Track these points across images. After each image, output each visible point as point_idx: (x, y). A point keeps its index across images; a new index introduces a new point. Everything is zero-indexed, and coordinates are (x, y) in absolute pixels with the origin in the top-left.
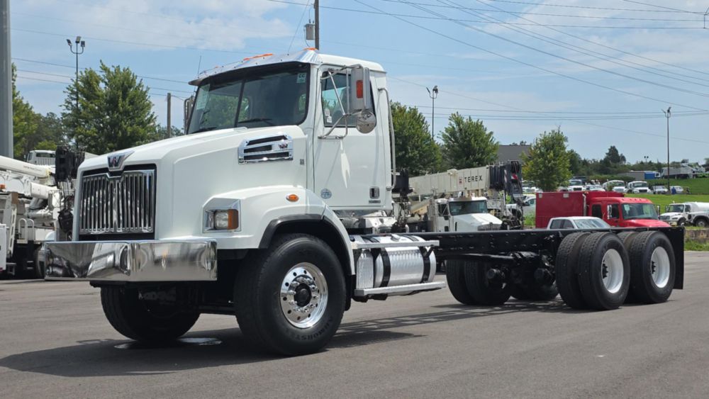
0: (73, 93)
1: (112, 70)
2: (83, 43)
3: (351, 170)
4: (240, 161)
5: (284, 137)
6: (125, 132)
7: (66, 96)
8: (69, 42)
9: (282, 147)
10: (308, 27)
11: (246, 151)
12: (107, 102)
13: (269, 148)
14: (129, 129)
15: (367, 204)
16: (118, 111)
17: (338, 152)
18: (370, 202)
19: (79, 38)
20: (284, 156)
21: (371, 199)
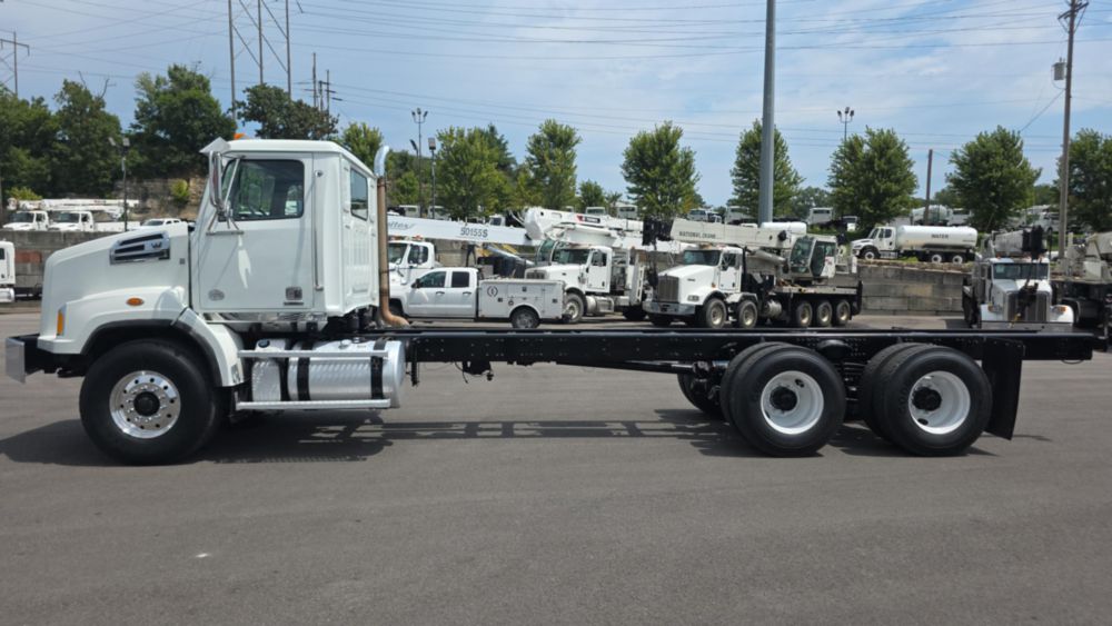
0: (838, 157)
1: (877, 132)
2: (852, 113)
3: (252, 270)
4: (112, 263)
5: (159, 236)
6: (877, 190)
7: (831, 161)
8: (839, 113)
9: (155, 246)
10: (1058, 67)
11: (117, 251)
12: (866, 163)
13: (142, 247)
14: (883, 187)
15: (282, 306)
16: (874, 171)
17: (235, 248)
18: (286, 304)
19: (848, 109)
20: (164, 255)
21: (287, 301)
